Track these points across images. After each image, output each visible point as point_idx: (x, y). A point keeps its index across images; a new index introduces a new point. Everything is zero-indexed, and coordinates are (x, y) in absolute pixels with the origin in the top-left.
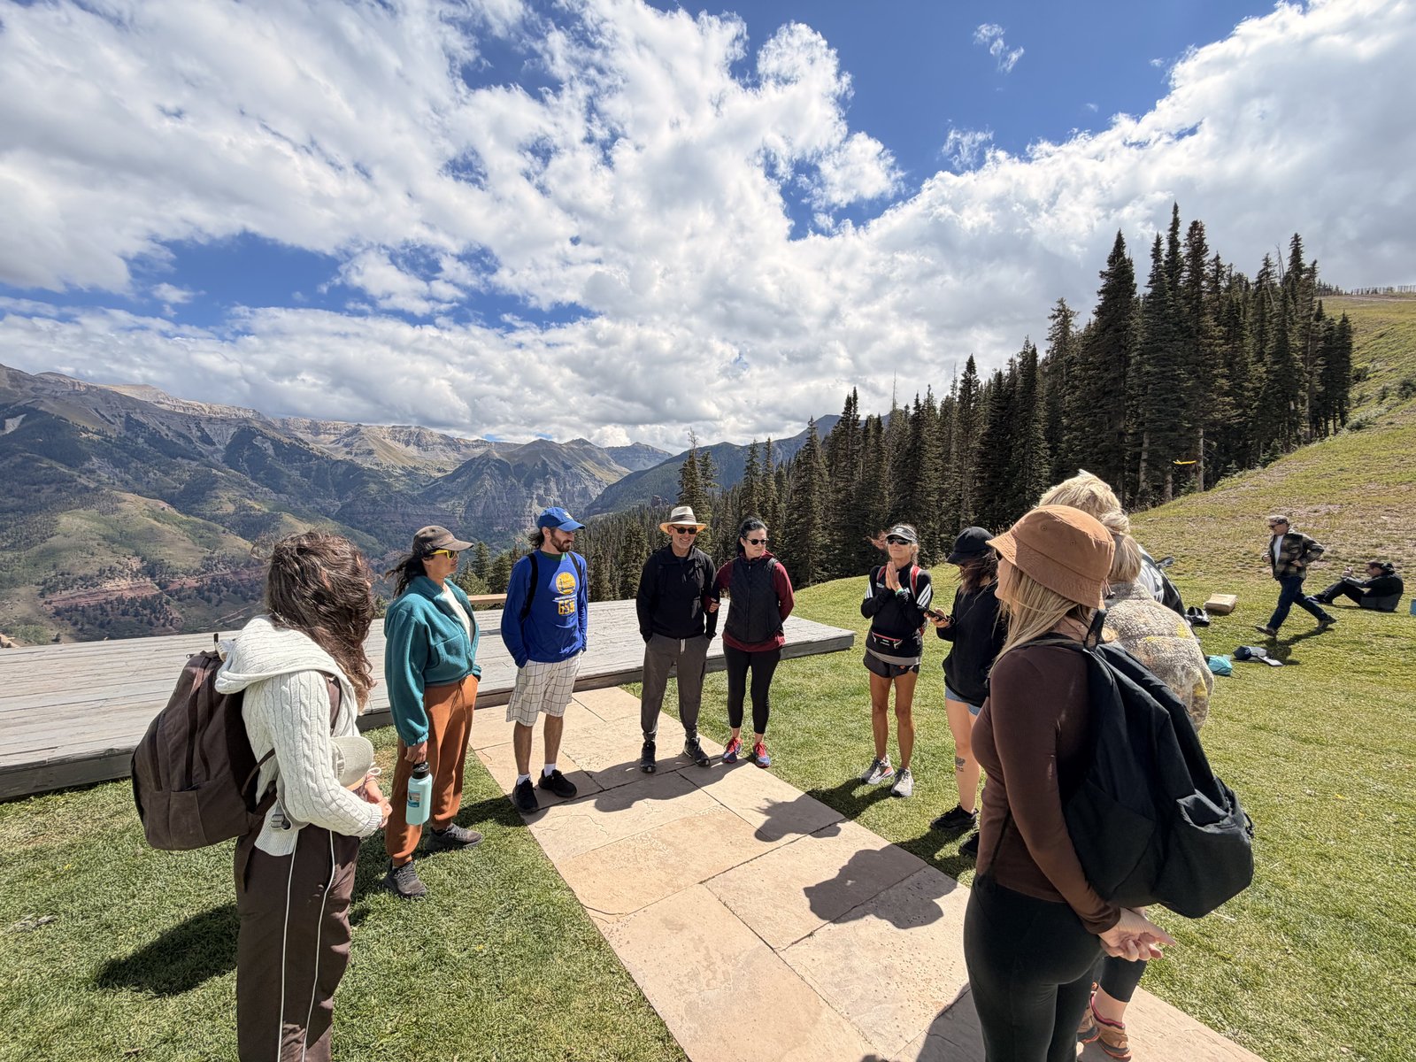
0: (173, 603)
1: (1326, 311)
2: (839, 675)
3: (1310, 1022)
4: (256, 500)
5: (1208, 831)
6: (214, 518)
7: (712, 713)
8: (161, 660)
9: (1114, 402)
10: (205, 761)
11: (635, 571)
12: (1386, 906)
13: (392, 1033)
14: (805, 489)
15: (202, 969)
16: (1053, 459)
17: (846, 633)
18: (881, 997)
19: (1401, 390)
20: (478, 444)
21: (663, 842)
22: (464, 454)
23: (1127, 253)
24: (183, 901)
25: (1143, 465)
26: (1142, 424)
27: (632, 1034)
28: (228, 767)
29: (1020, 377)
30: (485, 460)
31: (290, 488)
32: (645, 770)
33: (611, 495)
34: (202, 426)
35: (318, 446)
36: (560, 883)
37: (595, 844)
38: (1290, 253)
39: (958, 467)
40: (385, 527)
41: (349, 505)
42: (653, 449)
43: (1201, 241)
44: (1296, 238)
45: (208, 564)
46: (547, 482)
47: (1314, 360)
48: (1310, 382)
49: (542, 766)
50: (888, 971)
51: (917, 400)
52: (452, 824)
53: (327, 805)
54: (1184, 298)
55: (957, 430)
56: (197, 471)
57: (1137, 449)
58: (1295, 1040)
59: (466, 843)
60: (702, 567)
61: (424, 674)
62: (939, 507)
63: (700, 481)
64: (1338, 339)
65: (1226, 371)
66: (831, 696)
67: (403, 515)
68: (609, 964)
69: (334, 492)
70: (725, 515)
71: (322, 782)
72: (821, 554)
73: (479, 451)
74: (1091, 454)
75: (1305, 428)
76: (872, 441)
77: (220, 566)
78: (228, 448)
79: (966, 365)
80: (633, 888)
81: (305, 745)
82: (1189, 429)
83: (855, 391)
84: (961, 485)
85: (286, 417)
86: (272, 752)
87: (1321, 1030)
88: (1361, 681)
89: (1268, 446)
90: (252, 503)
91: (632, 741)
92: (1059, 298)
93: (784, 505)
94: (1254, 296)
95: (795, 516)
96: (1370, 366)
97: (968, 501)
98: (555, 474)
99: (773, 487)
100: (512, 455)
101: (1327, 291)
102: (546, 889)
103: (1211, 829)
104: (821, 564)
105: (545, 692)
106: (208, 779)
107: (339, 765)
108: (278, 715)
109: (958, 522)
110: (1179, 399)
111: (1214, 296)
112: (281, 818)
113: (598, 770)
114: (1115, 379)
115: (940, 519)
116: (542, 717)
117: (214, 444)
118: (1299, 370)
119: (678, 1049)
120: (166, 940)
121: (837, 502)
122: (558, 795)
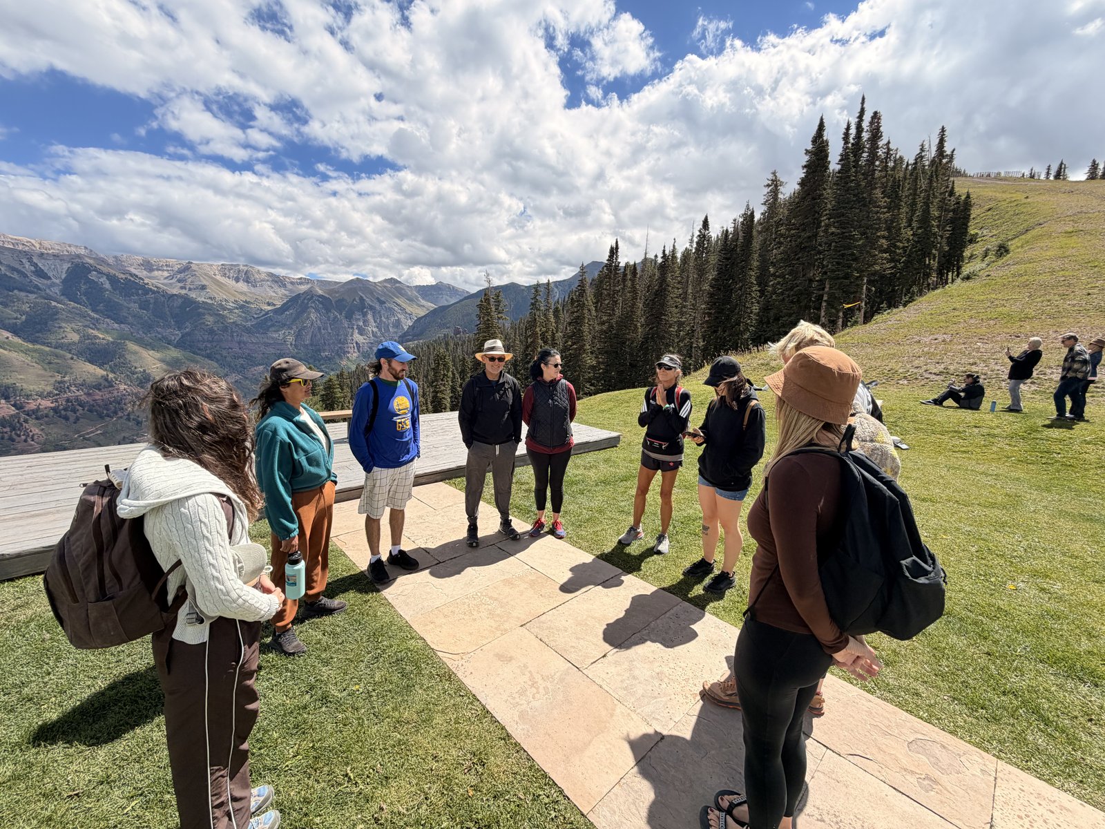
0: (32, 421)
1: (956, 189)
2: (610, 467)
3: (926, 682)
4: (98, 329)
5: (921, 582)
6: (59, 346)
7: (518, 499)
8: (35, 475)
9: (807, 256)
10: (116, 576)
11: (443, 388)
12: (971, 606)
13: (294, 757)
14: (577, 321)
15: (123, 725)
16: (762, 299)
17: (614, 434)
18: (656, 694)
19: (998, 251)
20: (302, 281)
21: (491, 598)
22: (290, 291)
23: (826, 135)
24: (95, 673)
25: (824, 304)
26: (825, 273)
27: (481, 737)
28: (138, 578)
29: (741, 234)
30: (309, 295)
31: (131, 319)
32: (471, 545)
33: (421, 326)
34: (35, 260)
35: (153, 281)
36: (413, 635)
37: (438, 604)
38: (938, 141)
39: (693, 305)
40: (224, 353)
41: (188, 334)
42: (453, 287)
43: (878, 128)
44: (943, 130)
45: (61, 387)
46: (365, 315)
47: (945, 226)
48: (940, 243)
49: (390, 547)
50: (659, 676)
51: (664, 251)
52: (321, 597)
53: (234, 601)
54: (863, 174)
55: (693, 275)
56: (36, 304)
57: (821, 292)
58: (917, 694)
59: (335, 610)
60: (511, 388)
61: (290, 482)
62: (678, 336)
63: (494, 314)
64: (962, 211)
65: (886, 234)
66: (605, 482)
67: (239, 343)
68: (459, 689)
69: (173, 323)
70: (514, 343)
71: (228, 584)
72: (589, 373)
73: (304, 288)
74: (789, 296)
75: (934, 278)
76: (629, 284)
77: (73, 388)
78: (64, 281)
79: (702, 223)
80: (470, 634)
81: (210, 556)
82: (857, 277)
83: (617, 242)
84: (694, 319)
85: (118, 254)
86: (179, 563)
87: (933, 687)
88: (957, 458)
89: (908, 291)
90: (95, 333)
91: (458, 523)
92: (772, 170)
93: (561, 334)
94: (911, 175)
95: (570, 343)
96: (980, 232)
97: (699, 332)
98: (371, 308)
99: (552, 320)
100: (332, 292)
101: (958, 173)
102: (403, 640)
103: (922, 580)
104: (589, 380)
105: (389, 491)
106: (121, 589)
107: (239, 568)
108: (181, 533)
109: (691, 347)
110: (853, 254)
111: (883, 174)
112: (195, 616)
113: (434, 547)
114: (809, 237)
115: (678, 345)
116: (388, 510)
117: (49, 278)
118: (935, 234)
119: (516, 744)
120: (85, 706)
121: (602, 332)
122: (404, 569)
